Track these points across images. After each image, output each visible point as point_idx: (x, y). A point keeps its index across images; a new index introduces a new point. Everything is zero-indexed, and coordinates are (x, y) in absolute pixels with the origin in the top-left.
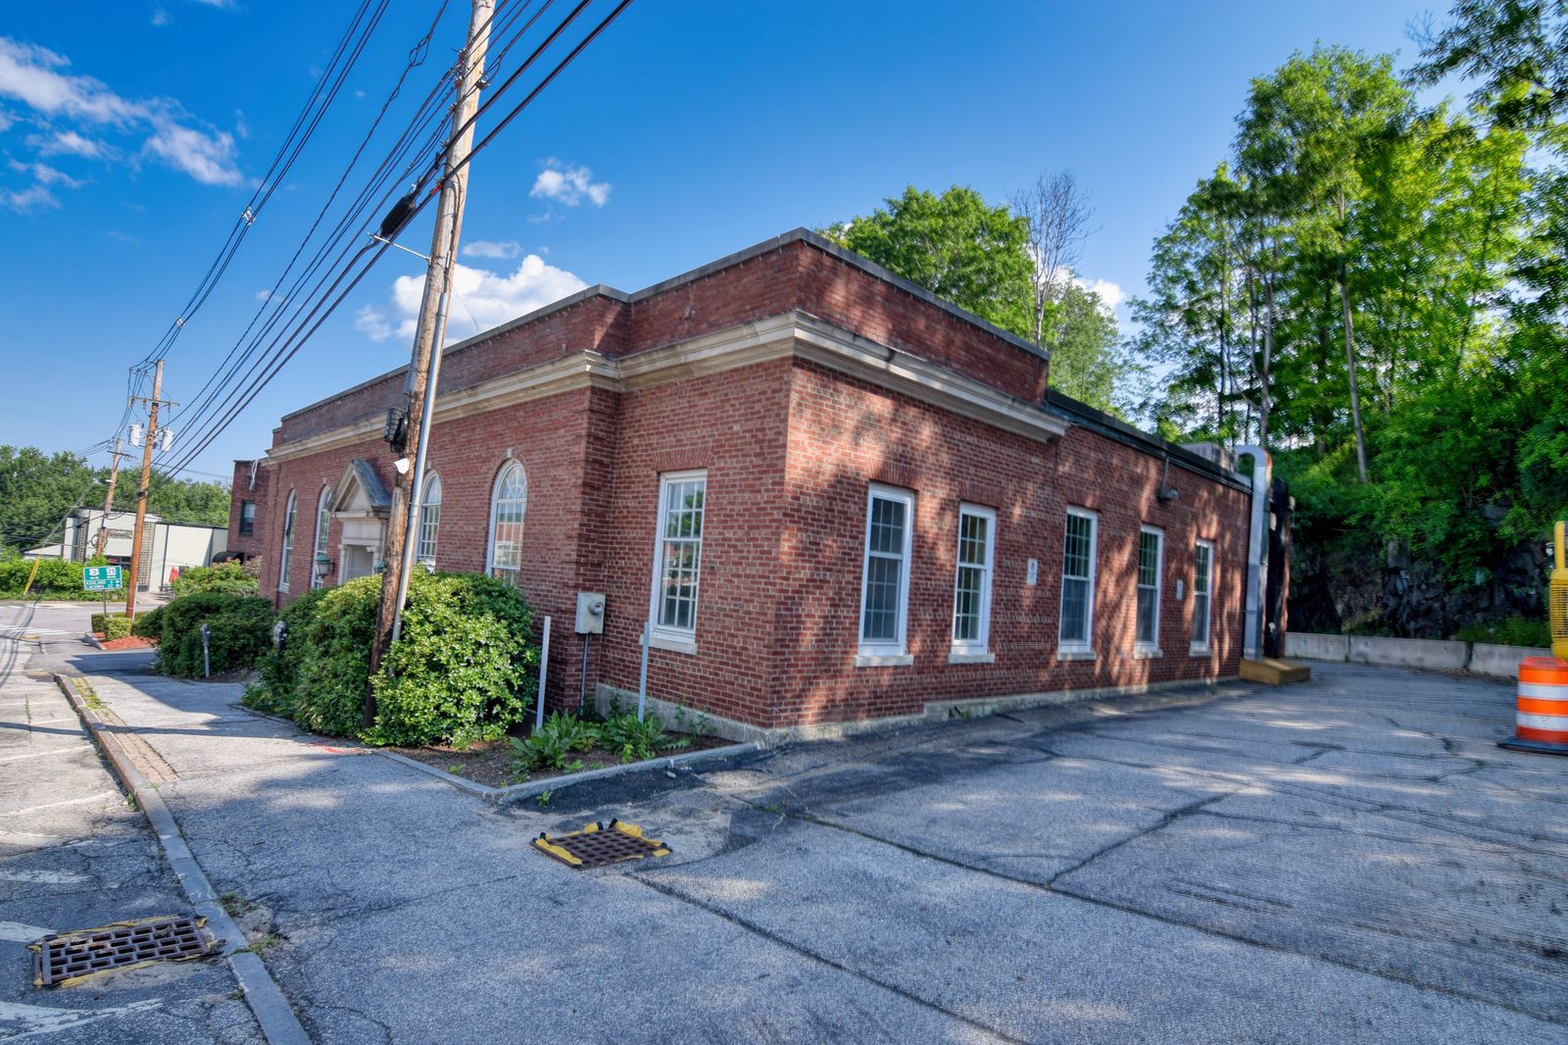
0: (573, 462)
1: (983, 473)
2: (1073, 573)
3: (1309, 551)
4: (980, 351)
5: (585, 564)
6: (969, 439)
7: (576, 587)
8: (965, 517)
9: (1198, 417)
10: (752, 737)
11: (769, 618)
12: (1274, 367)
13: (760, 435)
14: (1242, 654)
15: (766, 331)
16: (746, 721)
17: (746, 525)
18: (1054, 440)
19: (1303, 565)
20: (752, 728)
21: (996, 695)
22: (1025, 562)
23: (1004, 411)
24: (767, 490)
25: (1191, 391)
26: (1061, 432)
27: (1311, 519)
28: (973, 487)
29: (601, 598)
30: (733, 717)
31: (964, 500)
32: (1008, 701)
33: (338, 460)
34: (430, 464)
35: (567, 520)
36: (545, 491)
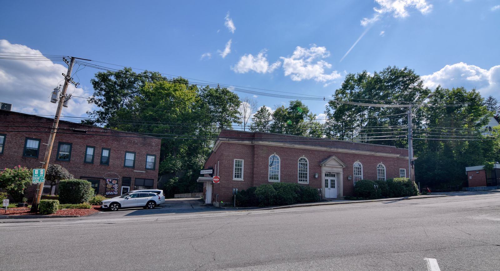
33: (311, 152)
34: (358, 160)
35: (394, 172)
36: (390, 168)
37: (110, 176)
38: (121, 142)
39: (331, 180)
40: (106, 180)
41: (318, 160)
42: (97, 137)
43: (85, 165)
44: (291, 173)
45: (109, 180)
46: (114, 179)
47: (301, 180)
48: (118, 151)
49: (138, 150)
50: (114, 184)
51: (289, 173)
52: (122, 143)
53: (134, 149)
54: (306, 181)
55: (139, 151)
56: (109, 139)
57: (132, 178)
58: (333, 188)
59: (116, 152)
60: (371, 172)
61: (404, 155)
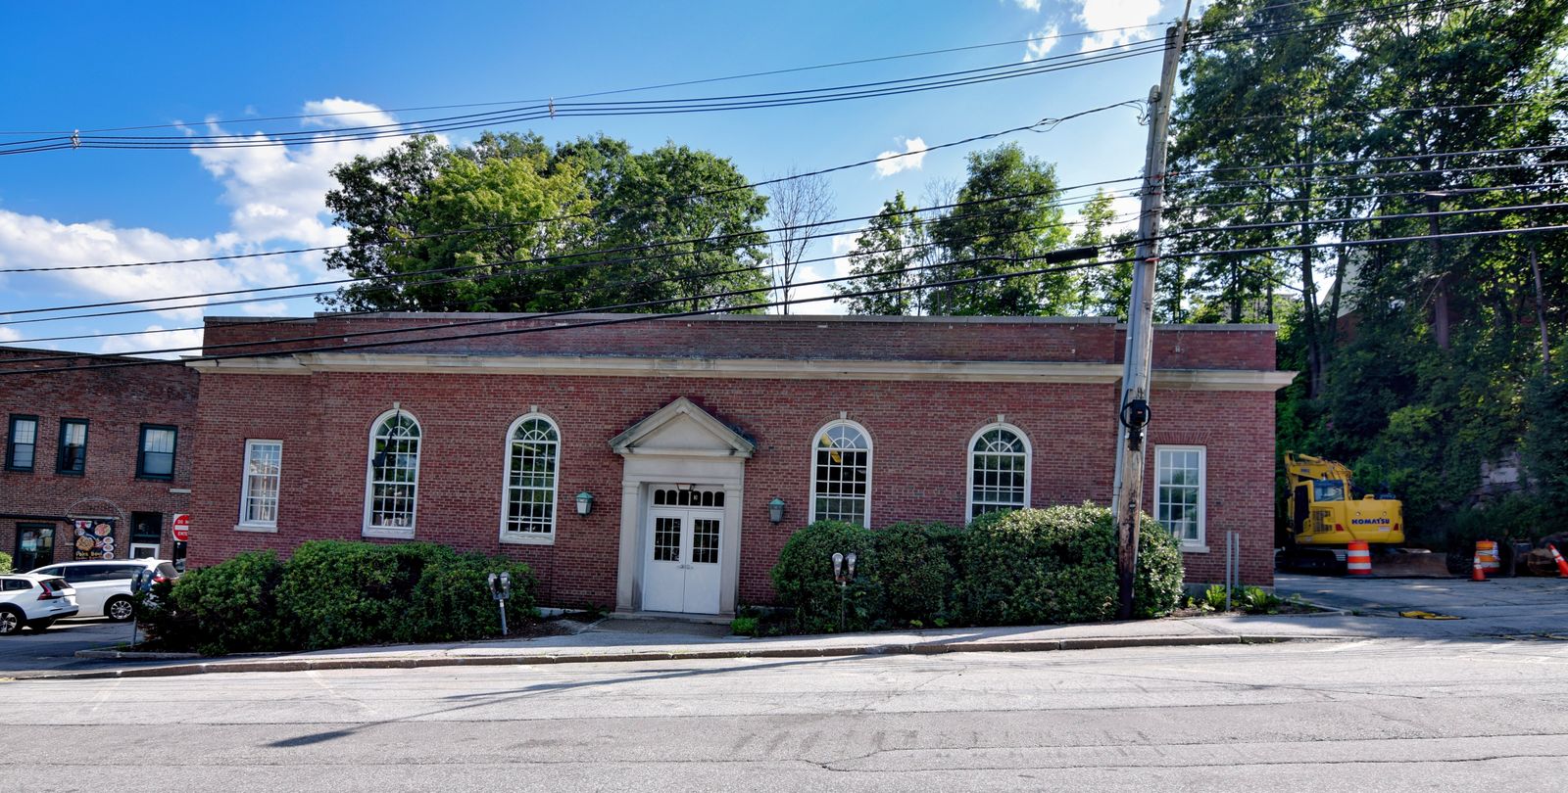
13: (1253, 431)
17: (1246, 480)
33: (572, 389)
34: (843, 414)
35: (1095, 471)
36: (1060, 450)
37: (88, 510)
38: (124, 394)
39: (698, 523)
40: (74, 523)
41: (609, 427)
42: (43, 383)
43: (7, 478)
44: (468, 494)
45: (83, 525)
46: (100, 522)
47: (524, 527)
48: (115, 425)
49: (184, 416)
50: (101, 539)
51: (458, 495)
52: (127, 397)
53: (170, 415)
54: (548, 529)
55: (188, 420)
56: (83, 387)
57: (164, 516)
58: (705, 560)
59: (107, 429)
60: (927, 472)
61: (1200, 361)
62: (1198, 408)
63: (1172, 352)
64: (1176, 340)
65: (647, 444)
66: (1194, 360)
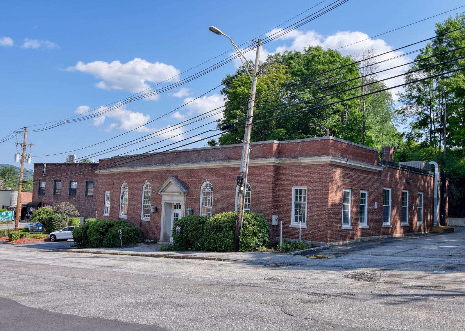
0: (269, 184)
1: (365, 182)
2: (385, 205)
3: (460, 189)
4: (363, 153)
5: (273, 208)
6: (362, 175)
7: (272, 214)
8: (361, 193)
9: (423, 138)
10: (324, 245)
11: (326, 219)
12: (448, 121)
13: (322, 180)
14: (433, 225)
15: (324, 159)
16: (322, 242)
17: (319, 200)
18: (380, 171)
19: (458, 194)
20: (324, 243)
21: (369, 236)
22: (375, 203)
23: (369, 167)
24: (324, 192)
25: (420, 128)
26: (382, 170)
27: (459, 178)
28: (363, 186)
29: (277, 216)
30: (318, 241)
31: (361, 190)
32: (372, 237)
33: (154, 175)
34: (206, 180)
35: (267, 198)
36: (258, 190)
44: (136, 206)
47: (146, 216)
51: (134, 207)
60: (226, 199)
61: (306, 153)
62: (305, 171)
63: (297, 150)
64: (298, 145)
65: (166, 191)
66: (304, 153)
